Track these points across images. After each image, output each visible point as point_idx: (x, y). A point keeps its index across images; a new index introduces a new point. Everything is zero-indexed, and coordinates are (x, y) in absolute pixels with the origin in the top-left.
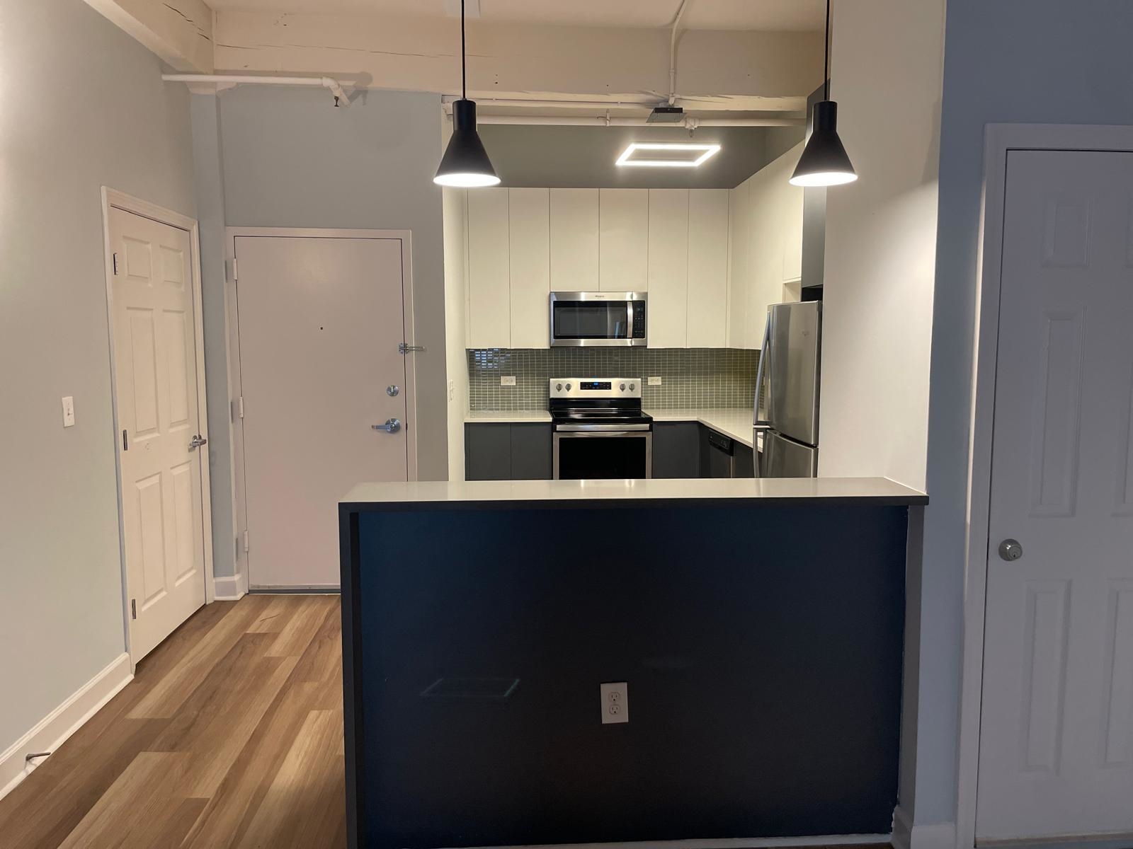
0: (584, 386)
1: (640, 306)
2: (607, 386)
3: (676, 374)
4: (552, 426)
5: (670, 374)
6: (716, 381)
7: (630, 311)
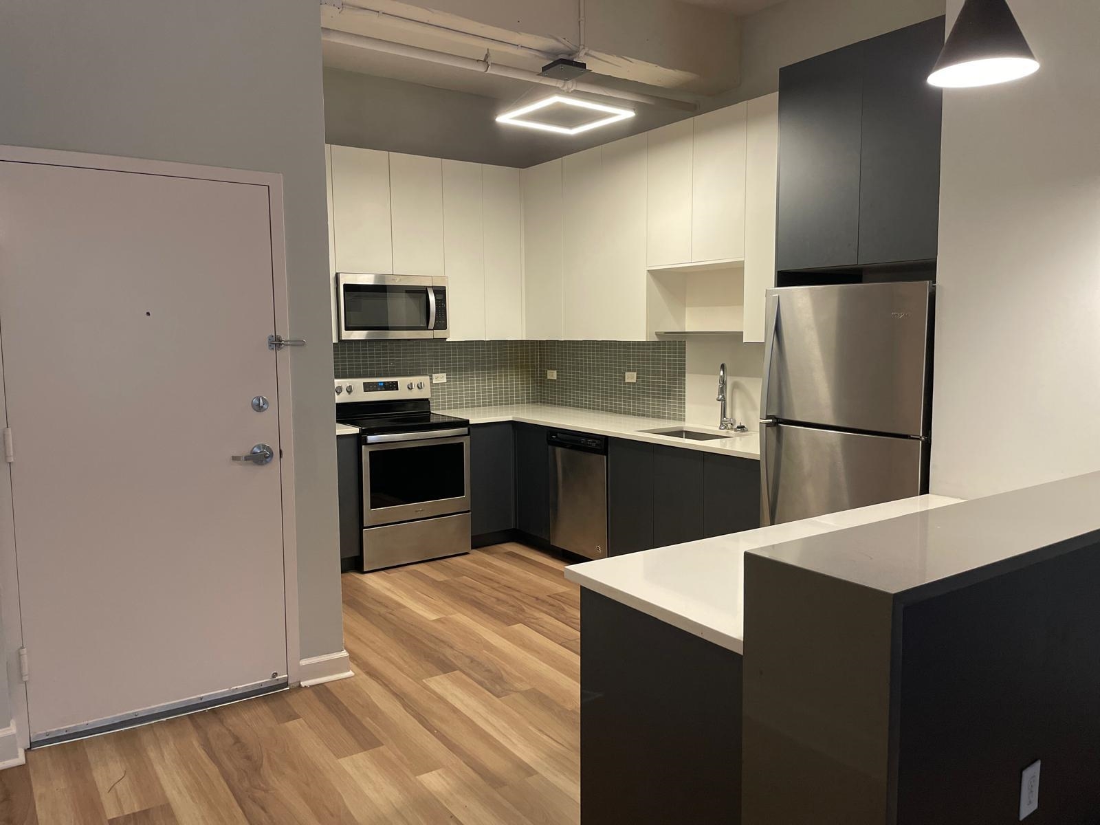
0: (368, 388)
1: (441, 292)
2: (393, 386)
3: (461, 370)
4: (360, 440)
5: (455, 370)
6: (499, 376)
7: (432, 298)
